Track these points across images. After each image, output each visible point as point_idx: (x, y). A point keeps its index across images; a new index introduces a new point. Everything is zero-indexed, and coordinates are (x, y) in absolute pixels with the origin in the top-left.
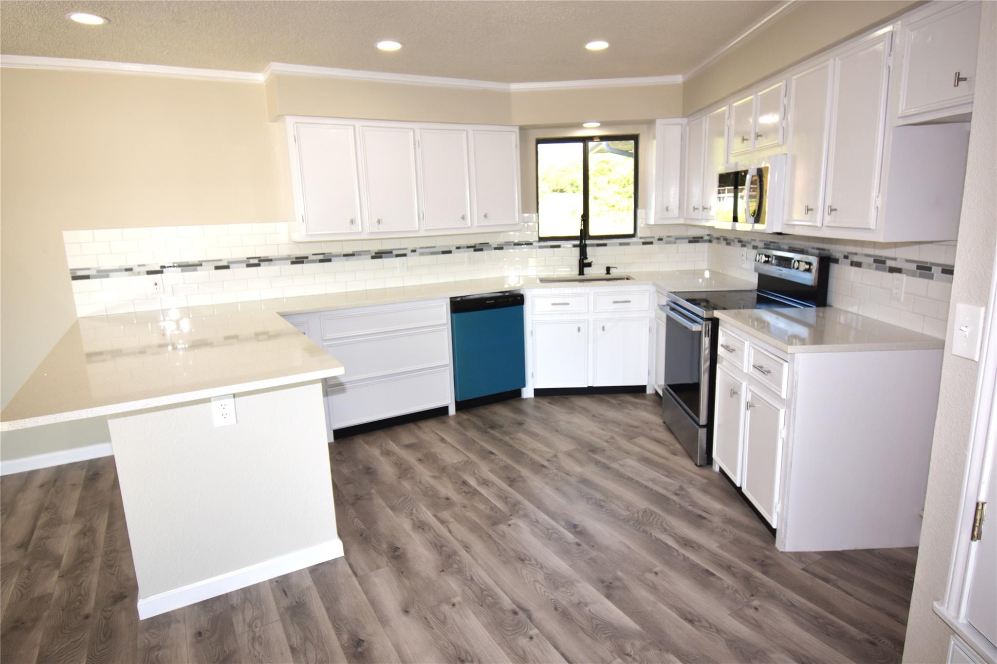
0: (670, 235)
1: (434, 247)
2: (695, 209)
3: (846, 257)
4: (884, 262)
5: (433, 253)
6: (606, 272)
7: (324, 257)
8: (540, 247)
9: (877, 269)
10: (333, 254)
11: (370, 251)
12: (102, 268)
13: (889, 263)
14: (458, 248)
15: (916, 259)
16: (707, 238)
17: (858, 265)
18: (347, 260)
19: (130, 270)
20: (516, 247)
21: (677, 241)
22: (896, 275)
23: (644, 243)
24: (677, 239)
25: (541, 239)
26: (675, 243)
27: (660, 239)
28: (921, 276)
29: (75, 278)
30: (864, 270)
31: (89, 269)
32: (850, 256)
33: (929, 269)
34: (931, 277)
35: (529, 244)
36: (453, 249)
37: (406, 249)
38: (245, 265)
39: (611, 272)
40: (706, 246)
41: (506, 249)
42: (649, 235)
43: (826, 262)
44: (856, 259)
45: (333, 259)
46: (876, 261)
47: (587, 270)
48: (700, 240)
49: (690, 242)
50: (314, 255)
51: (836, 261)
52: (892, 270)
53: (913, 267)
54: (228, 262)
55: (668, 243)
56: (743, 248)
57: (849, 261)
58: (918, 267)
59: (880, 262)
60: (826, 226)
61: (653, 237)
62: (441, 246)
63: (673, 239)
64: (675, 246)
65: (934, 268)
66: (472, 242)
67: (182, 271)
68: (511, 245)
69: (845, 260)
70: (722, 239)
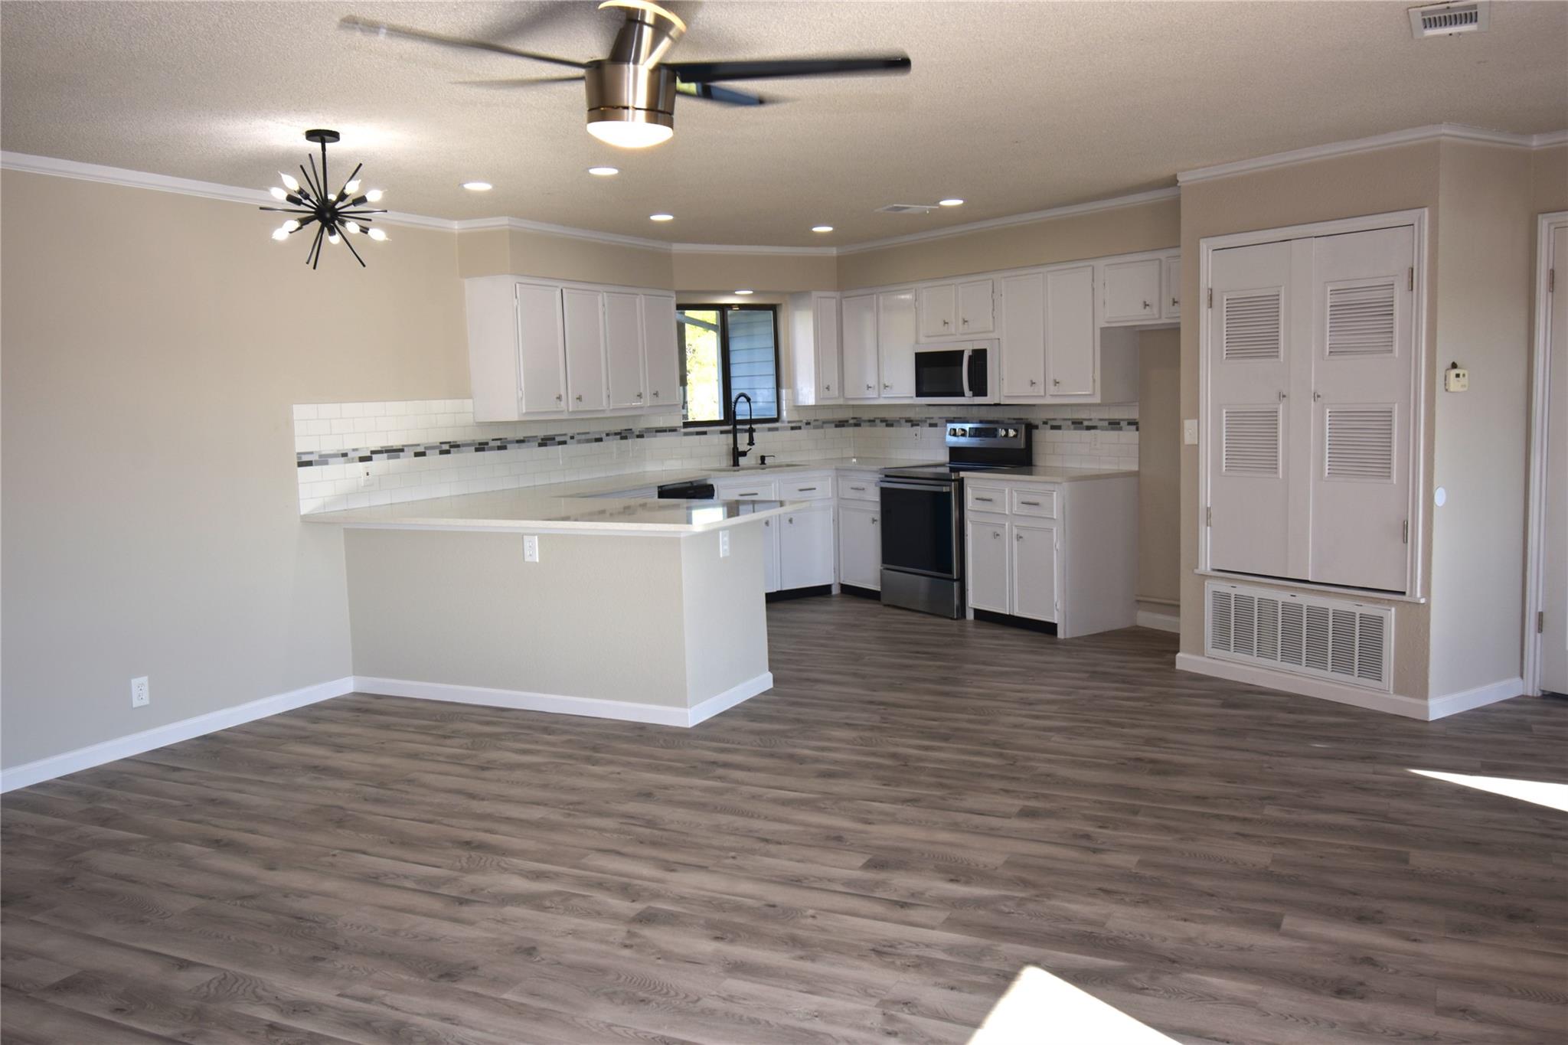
0: (817, 418)
1: (588, 433)
2: (869, 387)
3: (1045, 423)
4: (1081, 423)
5: (588, 441)
6: (760, 462)
7: (501, 443)
8: (686, 434)
9: (1075, 429)
10: (509, 439)
11: (536, 437)
12: (323, 453)
13: (1086, 423)
14: (608, 435)
15: (1107, 417)
16: (851, 421)
17: (1058, 428)
18: (519, 448)
19: (345, 455)
20: (658, 434)
21: (825, 425)
22: (1092, 431)
23: (793, 428)
24: (824, 423)
25: (687, 425)
26: (822, 427)
27: (808, 424)
28: (1113, 429)
29: (301, 464)
30: (1065, 432)
31: (312, 453)
32: (1049, 422)
33: (1119, 424)
34: (1120, 429)
35: (673, 430)
36: (603, 436)
37: (565, 435)
38: (438, 451)
39: (766, 462)
40: (851, 429)
41: (647, 437)
42: (797, 419)
43: (1030, 428)
44: (1055, 423)
45: (508, 446)
46: (1073, 423)
47: (742, 460)
48: (846, 424)
49: (836, 426)
50: (493, 440)
51: (1037, 427)
52: (1089, 428)
53: (1106, 424)
54: (426, 448)
55: (816, 427)
56: (915, 428)
57: (1048, 426)
58: (1110, 424)
59: (1077, 424)
60: (1052, 395)
61: (801, 421)
62: (594, 433)
63: (820, 423)
64: (822, 431)
65: (1122, 423)
66: (618, 428)
67: (389, 458)
68: (651, 432)
69: (1045, 425)
70: (878, 421)
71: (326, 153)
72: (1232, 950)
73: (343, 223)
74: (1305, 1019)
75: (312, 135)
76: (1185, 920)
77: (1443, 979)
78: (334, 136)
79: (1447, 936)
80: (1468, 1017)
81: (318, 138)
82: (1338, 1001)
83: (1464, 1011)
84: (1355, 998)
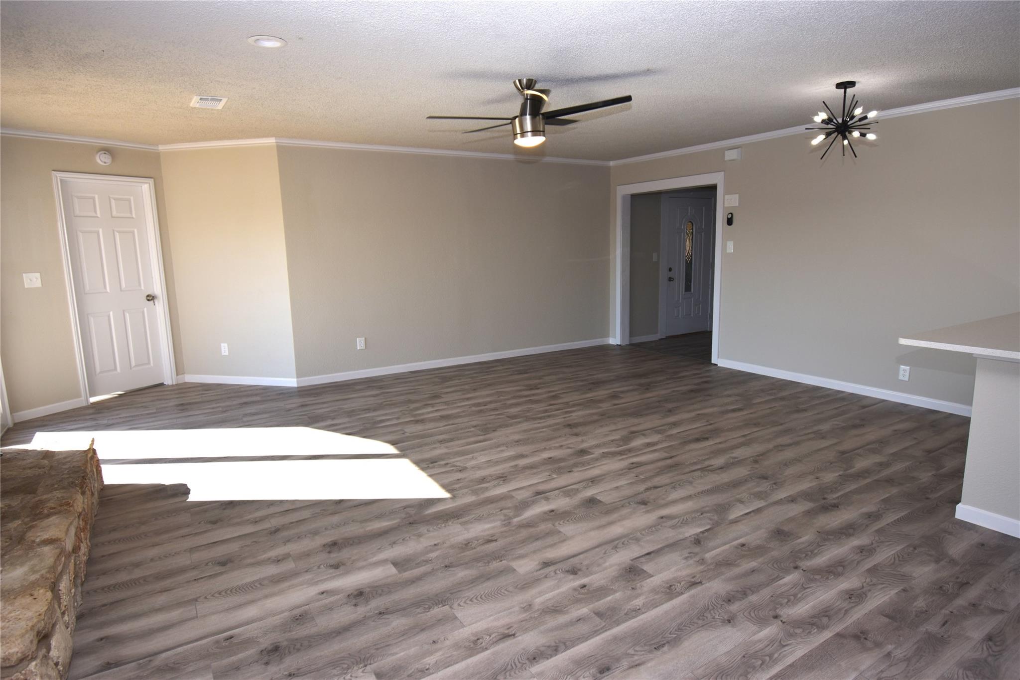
71: (847, 94)
72: (397, 540)
73: (850, 133)
74: (338, 526)
75: (839, 86)
76: (435, 545)
77: (295, 574)
78: (851, 84)
79: (307, 606)
80: (275, 559)
81: (843, 86)
82: (332, 539)
83: (279, 561)
84: (327, 544)
